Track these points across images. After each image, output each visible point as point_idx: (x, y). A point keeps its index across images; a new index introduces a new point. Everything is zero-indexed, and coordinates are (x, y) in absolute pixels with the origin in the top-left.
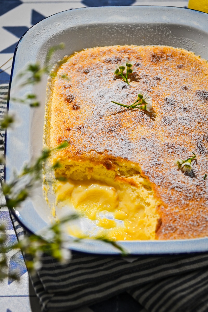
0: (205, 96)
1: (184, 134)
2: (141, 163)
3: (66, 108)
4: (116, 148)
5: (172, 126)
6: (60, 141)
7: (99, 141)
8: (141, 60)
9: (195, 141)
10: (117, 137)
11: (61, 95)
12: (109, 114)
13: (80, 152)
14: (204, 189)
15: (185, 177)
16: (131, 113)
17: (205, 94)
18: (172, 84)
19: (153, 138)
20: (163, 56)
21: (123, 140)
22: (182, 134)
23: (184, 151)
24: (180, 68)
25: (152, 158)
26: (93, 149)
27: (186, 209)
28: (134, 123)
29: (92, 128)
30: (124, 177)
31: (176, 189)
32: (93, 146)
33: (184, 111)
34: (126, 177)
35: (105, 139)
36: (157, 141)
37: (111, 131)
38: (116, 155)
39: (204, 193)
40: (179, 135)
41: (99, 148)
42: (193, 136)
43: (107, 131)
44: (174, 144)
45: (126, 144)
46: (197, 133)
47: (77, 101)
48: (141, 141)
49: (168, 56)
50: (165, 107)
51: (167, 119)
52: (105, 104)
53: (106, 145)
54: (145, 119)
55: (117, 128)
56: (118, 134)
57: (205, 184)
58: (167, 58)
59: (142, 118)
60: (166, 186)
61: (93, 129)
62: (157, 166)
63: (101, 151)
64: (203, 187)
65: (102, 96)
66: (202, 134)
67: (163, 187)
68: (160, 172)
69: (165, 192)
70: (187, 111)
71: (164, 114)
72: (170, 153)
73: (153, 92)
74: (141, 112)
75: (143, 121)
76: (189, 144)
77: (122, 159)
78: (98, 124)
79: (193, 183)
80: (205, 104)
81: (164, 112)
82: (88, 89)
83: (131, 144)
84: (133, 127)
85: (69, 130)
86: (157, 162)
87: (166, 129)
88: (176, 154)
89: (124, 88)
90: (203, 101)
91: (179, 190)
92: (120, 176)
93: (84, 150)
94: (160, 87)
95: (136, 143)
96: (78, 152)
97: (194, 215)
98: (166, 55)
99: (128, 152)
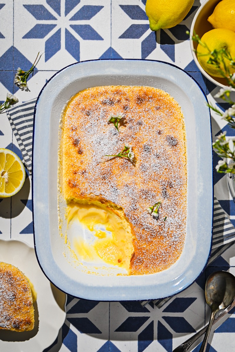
0: (172, 143)
1: (155, 180)
2: (124, 207)
3: (73, 151)
4: (108, 193)
5: (147, 173)
6: (69, 183)
7: (96, 187)
8: (129, 101)
9: (161, 187)
10: (109, 183)
11: (70, 138)
12: (103, 161)
13: (83, 194)
14: (163, 229)
15: (152, 219)
16: (119, 160)
17: (172, 141)
18: (150, 128)
19: (133, 185)
20: (145, 98)
21: (112, 187)
22: (153, 180)
23: (153, 197)
24: (157, 110)
25: (131, 204)
26: (92, 192)
27: (151, 245)
28: (121, 170)
29: (92, 173)
30: (113, 209)
31: (146, 229)
32: (92, 190)
33: (156, 158)
34: (114, 210)
35: (100, 184)
36: (136, 188)
37: (104, 178)
38: (107, 199)
39: (163, 232)
40: (151, 181)
41: (96, 193)
42: (160, 183)
43: (102, 178)
44: (147, 190)
45: (114, 191)
46: (164, 179)
47: (81, 144)
48: (125, 188)
49: (149, 98)
50: (143, 155)
51: (144, 166)
52: (101, 151)
53: (101, 190)
54: (128, 167)
55: (109, 176)
56: (109, 181)
57: (165, 225)
58: (148, 100)
59: (127, 166)
60: (139, 227)
61: (93, 175)
62: (134, 211)
63: (97, 194)
64: (163, 227)
65: (99, 142)
66: (167, 181)
67: (137, 227)
68: (136, 215)
69: (138, 231)
70: (158, 158)
71: (142, 161)
72: (144, 199)
73: (136, 138)
74: (126, 159)
75: (127, 168)
76: (158, 189)
77: (111, 202)
78: (96, 170)
79: (157, 224)
80: (172, 149)
81: (142, 159)
82: (89, 133)
83: (118, 190)
84: (120, 174)
85: (76, 173)
86: (135, 208)
87: (143, 176)
88: (148, 199)
89: (115, 135)
90: (170, 147)
91: (148, 230)
92: (110, 208)
93: (86, 192)
94: (141, 133)
95: (121, 190)
96: (82, 194)
97: (155, 250)
98: (148, 97)
99: (116, 198)
